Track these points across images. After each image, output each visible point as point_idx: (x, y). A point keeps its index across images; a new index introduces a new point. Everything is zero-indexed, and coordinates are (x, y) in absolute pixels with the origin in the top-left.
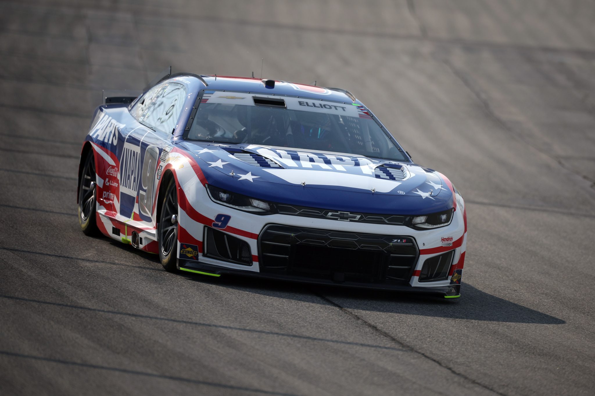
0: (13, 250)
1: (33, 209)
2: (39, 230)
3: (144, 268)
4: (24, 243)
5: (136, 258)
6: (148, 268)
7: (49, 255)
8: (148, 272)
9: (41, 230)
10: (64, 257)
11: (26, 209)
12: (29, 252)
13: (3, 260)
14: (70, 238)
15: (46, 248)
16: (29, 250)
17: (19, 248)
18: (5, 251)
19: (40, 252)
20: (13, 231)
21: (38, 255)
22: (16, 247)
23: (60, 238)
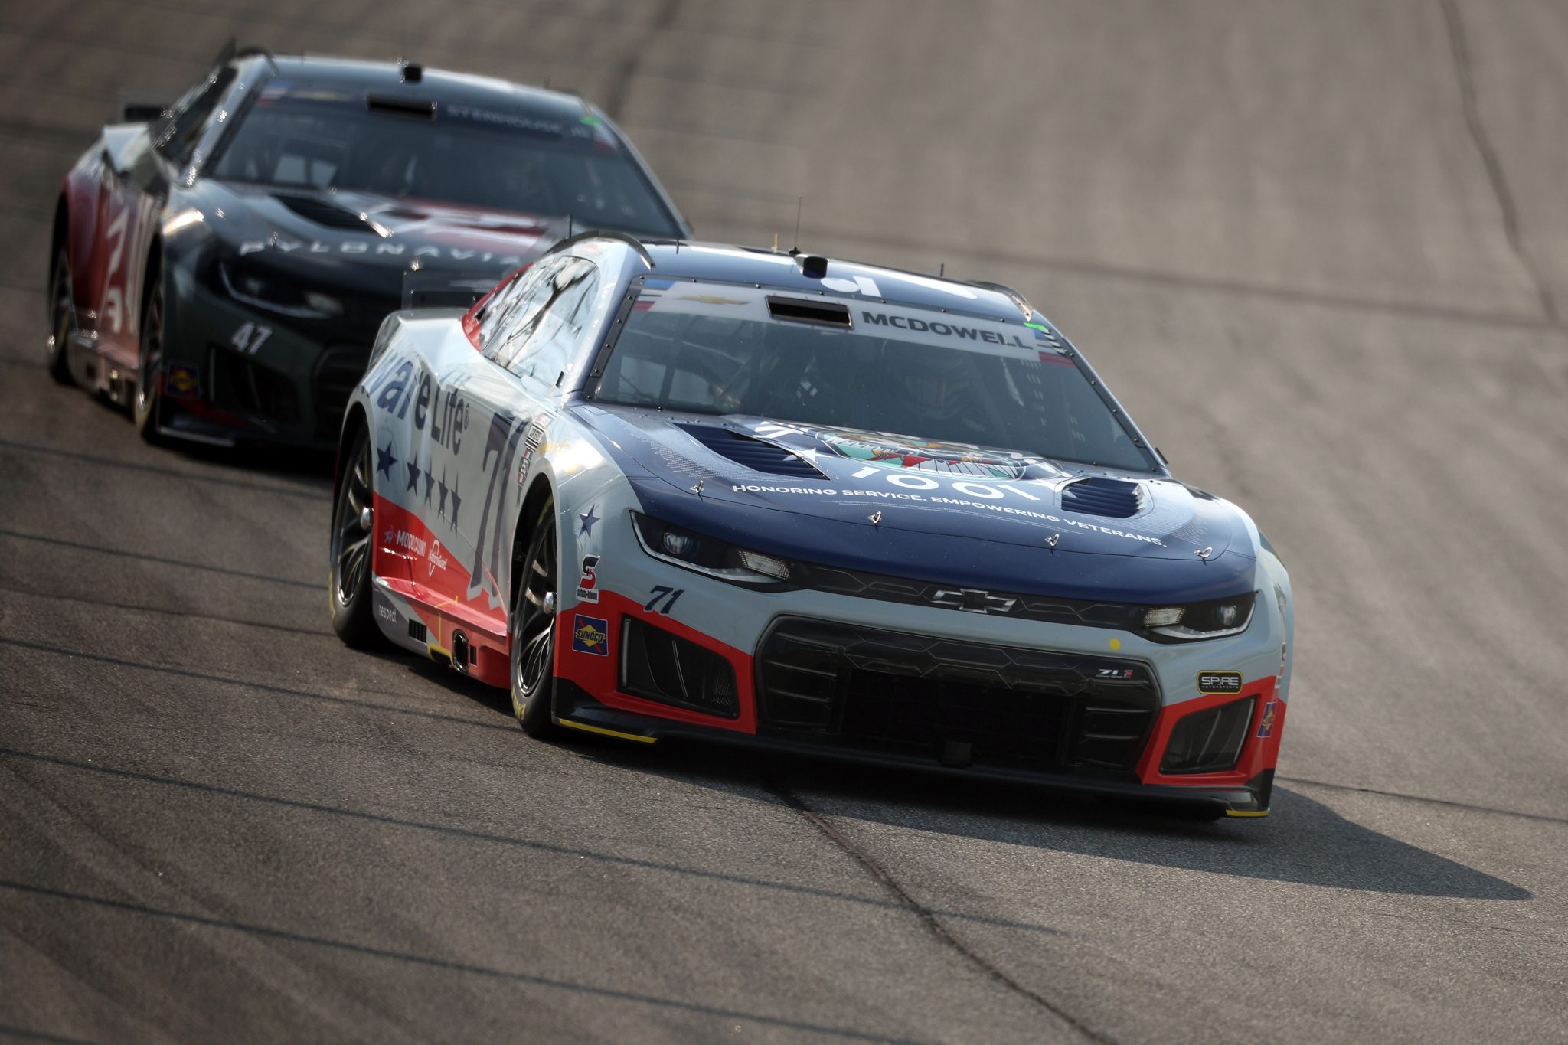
0: (265, 933)
1: (330, 810)
2: (348, 876)
3: (667, 1003)
4: (299, 914)
5: (640, 974)
6: (678, 1005)
7: (377, 953)
8: (677, 1015)
9: (351, 876)
10: (421, 960)
11: (307, 806)
12: (313, 941)
13: (233, 963)
14: (440, 902)
15: (366, 930)
16: (314, 935)
17: (284, 928)
18: (241, 935)
19: (347, 941)
20: (268, 875)
21: (340, 952)
22: (275, 926)
23: (410, 901)
